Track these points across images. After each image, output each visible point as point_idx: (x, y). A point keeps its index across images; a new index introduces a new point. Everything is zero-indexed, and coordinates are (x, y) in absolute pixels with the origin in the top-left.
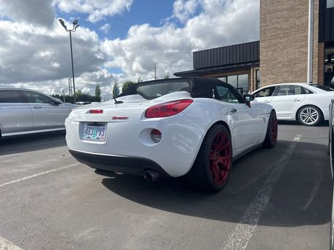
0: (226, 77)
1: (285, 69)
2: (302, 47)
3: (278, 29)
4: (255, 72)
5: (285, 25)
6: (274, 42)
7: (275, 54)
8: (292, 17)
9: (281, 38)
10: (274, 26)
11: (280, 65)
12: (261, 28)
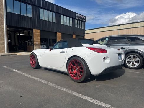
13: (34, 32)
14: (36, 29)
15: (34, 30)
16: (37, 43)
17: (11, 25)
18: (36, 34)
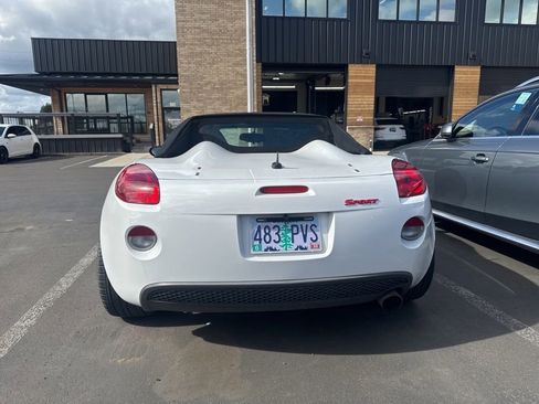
0: (106, 95)
1: (217, 95)
2: (237, 64)
3: (204, 31)
4: (158, 93)
5: (213, 27)
6: (198, 49)
7: (201, 69)
8: (222, 16)
9: (209, 46)
10: (197, 24)
11: (208, 88)
12: (177, 22)
13: (353, 77)
14: (361, 63)
15: (353, 69)
16: (360, 119)
17: (272, 60)
18: (357, 85)
